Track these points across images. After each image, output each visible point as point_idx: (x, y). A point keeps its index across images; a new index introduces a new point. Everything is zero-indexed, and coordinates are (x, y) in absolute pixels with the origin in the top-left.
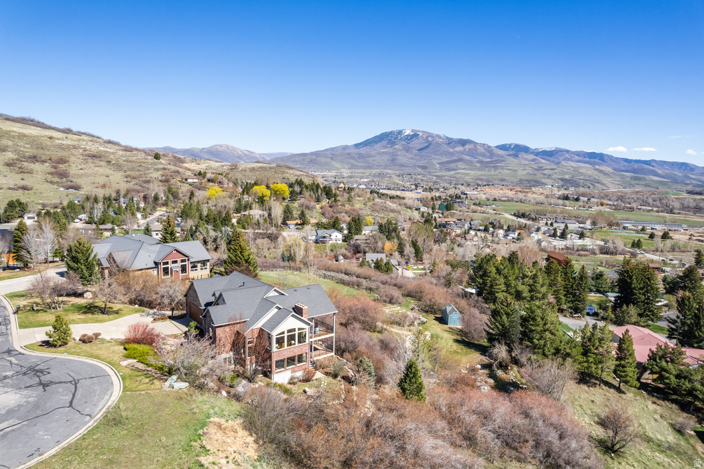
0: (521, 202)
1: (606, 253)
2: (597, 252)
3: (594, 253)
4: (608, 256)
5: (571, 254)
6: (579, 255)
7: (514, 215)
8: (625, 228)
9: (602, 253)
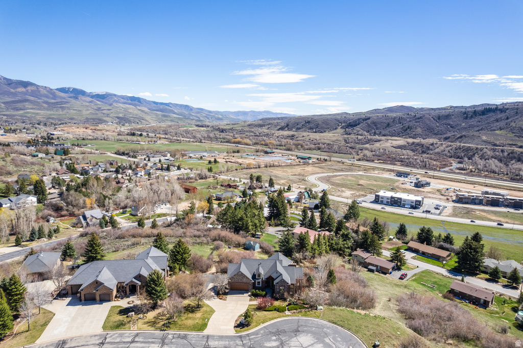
0: (104, 139)
1: (202, 178)
2: (197, 178)
3: (196, 180)
4: (204, 180)
5: (185, 182)
6: (190, 182)
7: (116, 153)
8: (190, 157)
9: (200, 179)
